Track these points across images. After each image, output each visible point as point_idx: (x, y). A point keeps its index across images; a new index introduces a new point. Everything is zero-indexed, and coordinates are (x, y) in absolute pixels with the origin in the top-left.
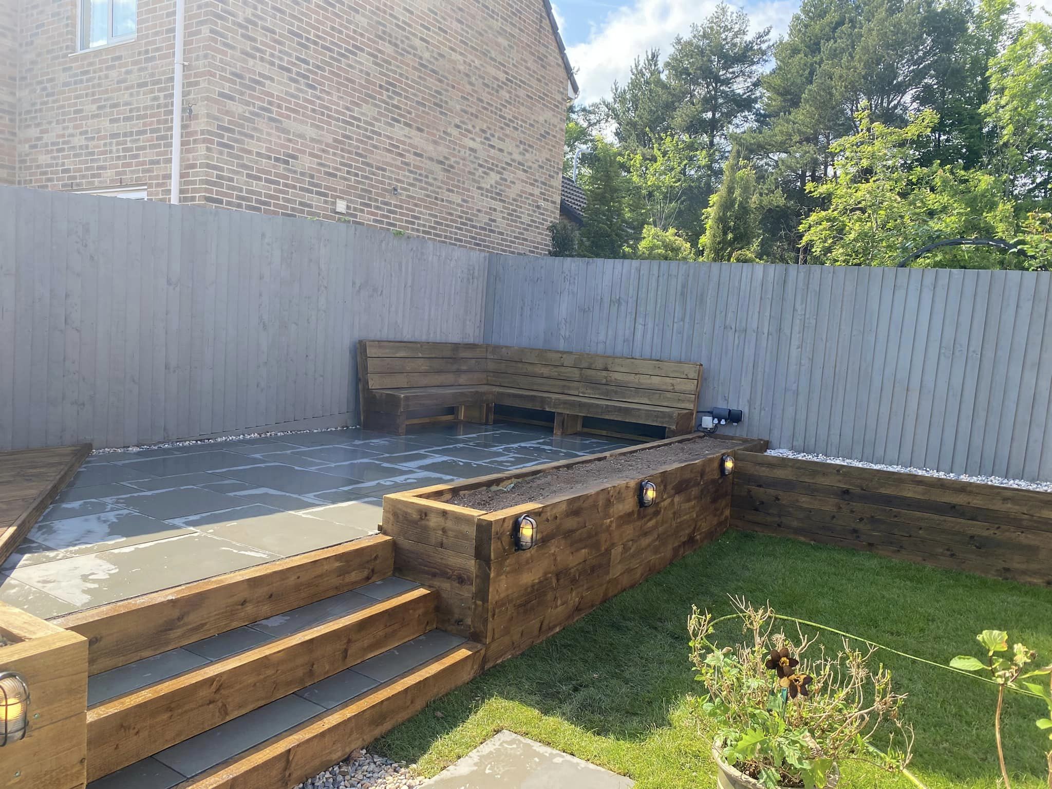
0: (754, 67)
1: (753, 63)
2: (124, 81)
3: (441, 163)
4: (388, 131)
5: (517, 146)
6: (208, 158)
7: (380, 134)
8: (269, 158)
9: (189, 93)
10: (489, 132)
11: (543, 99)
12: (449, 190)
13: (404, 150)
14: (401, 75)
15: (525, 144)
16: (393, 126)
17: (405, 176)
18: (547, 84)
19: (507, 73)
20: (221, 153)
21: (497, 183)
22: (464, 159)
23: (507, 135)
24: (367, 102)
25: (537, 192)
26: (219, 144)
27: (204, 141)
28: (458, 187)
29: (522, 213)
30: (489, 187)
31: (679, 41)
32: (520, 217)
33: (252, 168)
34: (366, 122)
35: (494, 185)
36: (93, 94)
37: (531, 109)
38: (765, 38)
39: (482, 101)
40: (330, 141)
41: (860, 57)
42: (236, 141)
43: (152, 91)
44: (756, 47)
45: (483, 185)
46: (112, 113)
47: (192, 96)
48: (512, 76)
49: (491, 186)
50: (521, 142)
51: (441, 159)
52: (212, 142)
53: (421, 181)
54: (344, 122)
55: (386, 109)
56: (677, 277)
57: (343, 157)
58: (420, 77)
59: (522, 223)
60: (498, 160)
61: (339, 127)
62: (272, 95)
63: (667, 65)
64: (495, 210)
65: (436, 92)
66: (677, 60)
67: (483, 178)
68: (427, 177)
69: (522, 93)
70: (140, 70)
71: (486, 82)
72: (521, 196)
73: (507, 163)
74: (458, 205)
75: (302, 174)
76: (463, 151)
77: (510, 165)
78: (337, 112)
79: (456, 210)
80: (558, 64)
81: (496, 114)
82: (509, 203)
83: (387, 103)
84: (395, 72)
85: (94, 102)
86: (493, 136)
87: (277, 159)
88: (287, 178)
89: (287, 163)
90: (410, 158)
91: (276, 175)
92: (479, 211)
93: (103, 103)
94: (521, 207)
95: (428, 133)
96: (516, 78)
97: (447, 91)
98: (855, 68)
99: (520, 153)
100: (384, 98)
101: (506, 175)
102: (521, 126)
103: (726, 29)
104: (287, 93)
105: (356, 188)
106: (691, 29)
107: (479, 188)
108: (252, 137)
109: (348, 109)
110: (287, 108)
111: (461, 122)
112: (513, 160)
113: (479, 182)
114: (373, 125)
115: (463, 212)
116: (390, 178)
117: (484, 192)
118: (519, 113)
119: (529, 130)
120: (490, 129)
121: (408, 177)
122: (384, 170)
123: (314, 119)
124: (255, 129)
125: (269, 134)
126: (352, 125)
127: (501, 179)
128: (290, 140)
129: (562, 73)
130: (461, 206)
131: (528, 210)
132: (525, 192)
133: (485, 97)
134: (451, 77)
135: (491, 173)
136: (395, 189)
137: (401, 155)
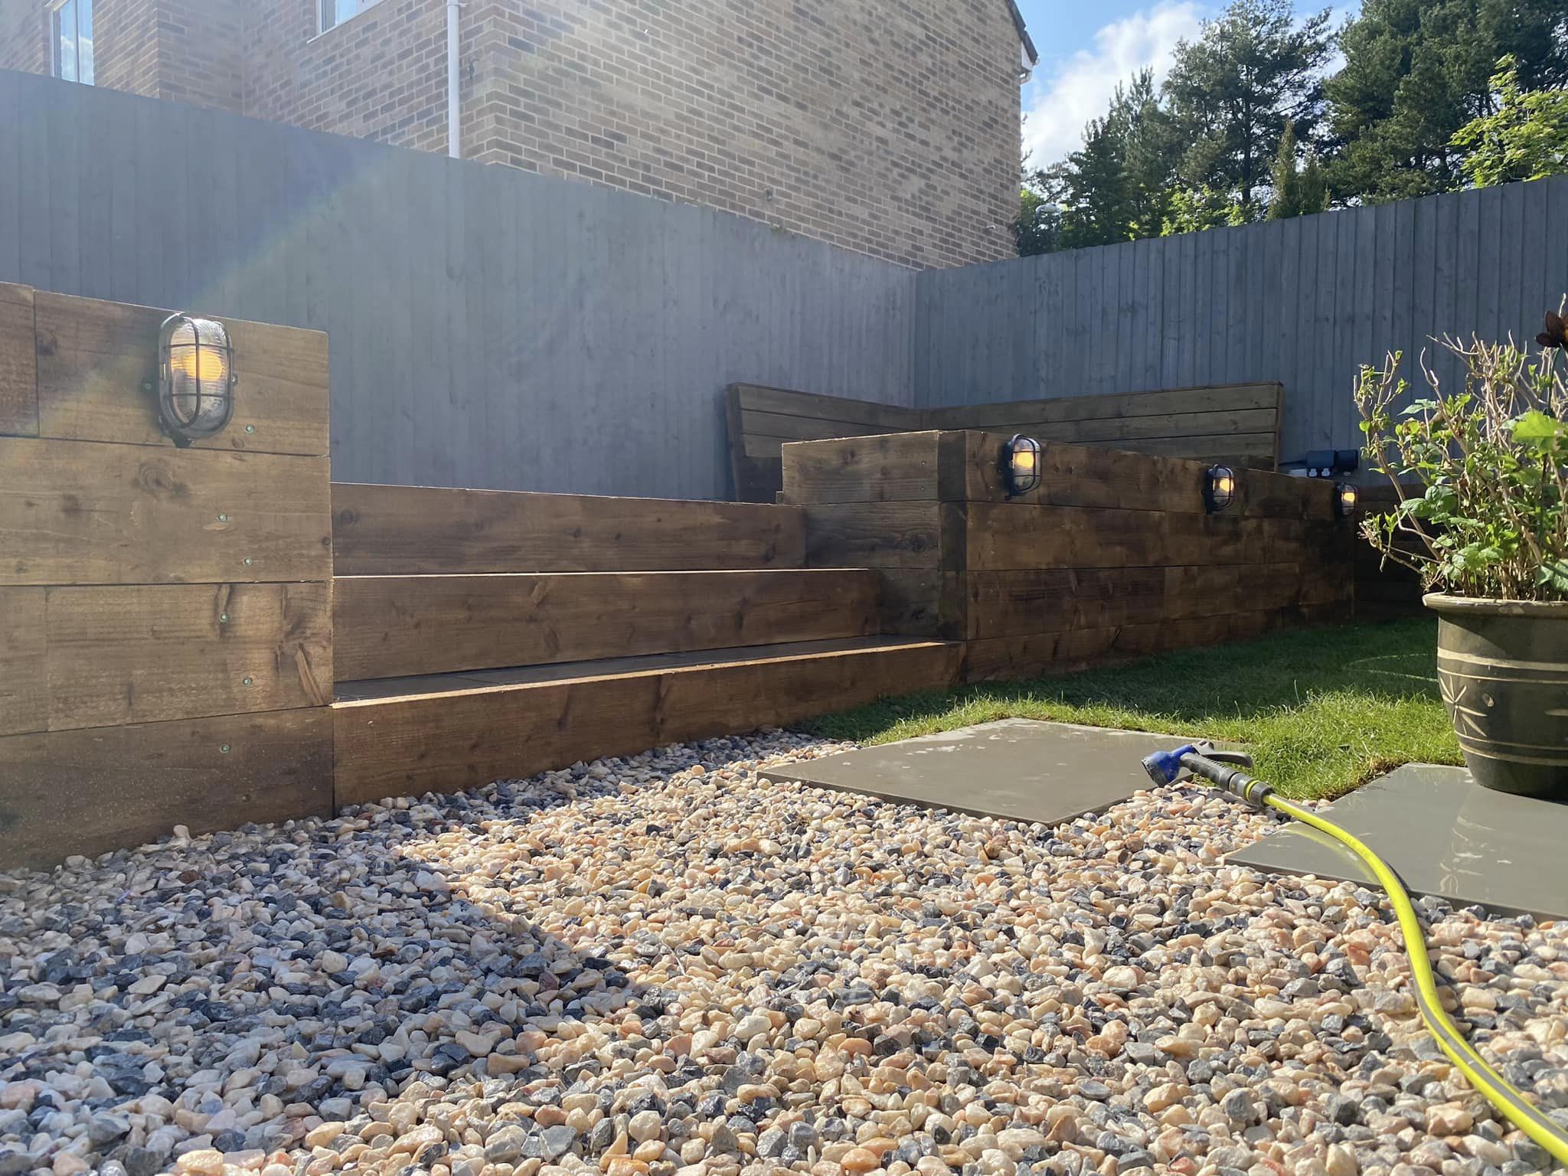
0: (1307, 73)
1: (1305, 66)
2: (381, 56)
3: (834, 156)
4: (755, 106)
5: (950, 138)
6: (497, 132)
7: (742, 110)
8: (586, 138)
9: (469, 46)
10: (905, 114)
11: (984, 69)
12: (848, 199)
13: (780, 136)
14: (768, 24)
15: (960, 135)
16: (761, 99)
17: (782, 174)
18: (988, 47)
19: (926, 28)
20: (517, 127)
21: (921, 191)
22: (870, 154)
23: (933, 122)
24: (721, 62)
25: (984, 208)
26: (513, 113)
27: (492, 109)
28: (864, 195)
29: (963, 239)
30: (909, 197)
31: (1182, 46)
32: (959, 246)
33: (560, 151)
34: (721, 92)
35: (917, 194)
36: (341, 87)
37: (966, 83)
38: (1322, 26)
39: (890, 67)
40: (672, 117)
41: (1488, 22)
42: (536, 110)
43: (419, 59)
44: (1308, 43)
45: (900, 194)
46: (366, 107)
47: (473, 49)
48: (934, 32)
49: (913, 196)
50: (954, 132)
51: (835, 151)
52: (502, 110)
53: (806, 183)
54: (690, 89)
55: (749, 73)
56: (1226, 253)
57: (691, 142)
58: (797, 29)
59: (964, 255)
60: (921, 157)
61: (683, 97)
62: (583, 46)
63: (1167, 86)
64: (921, 233)
65: (822, 51)
66: (1182, 76)
67: (900, 183)
68: (815, 177)
69: (951, 58)
70: (401, 34)
71: (895, 39)
72: (959, 214)
73: (934, 163)
74: (864, 222)
75: (633, 163)
76: (867, 142)
77: (941, 166)
78: (678, 74)
79: (861, 230)
80: (1003, 17)
81: (914, 88)
82: (941, 223)
83: (751, 65)
84: (760, 20)
85: (341, 98)
86: (912, 121)
87: (595, 140)
88: (611, 168)
89: (610, 146)
90: (788, 147)
91: (596, 163)
92: (896, 232)
93: (354, 96)
94: (960, 231)
95: (814, 112)
96: (941, 36)
97: (839, 50)
98: (1481, 41)
99: (954, 149)
100: (747, 56)
101: (935, 179)
102: (954, 108)
103: (1258, 22)
104: (605, 44)
105: (712, 189)
106: (1201, 28)
107: (894, 198)
108: (558, 105)
109: (694, 70)
110: (607, 66)
111: (862, 97)
112: (945, 159)
113: (894, 190)
114: (731, 96)
115: (872, 233)
116: (761, 176)
117: (903, 205)
118: (949, 89)
119: (966, 114)
120: (906, 109)
121: (789, 176)
122: (752, 164)
123: (646, 83)
124: (564, 95)
125: (583, 103)
126: (700, 94)
127: (927, 185)
128: (613, 113)
129: (1011, 32)
130: (870, 224)
131: (972, 235)
132: (965, 209)
133: (898, 63)
134: (842, 31)
135: (912, 176)
136: (769, 193)
137: (775, 143)
